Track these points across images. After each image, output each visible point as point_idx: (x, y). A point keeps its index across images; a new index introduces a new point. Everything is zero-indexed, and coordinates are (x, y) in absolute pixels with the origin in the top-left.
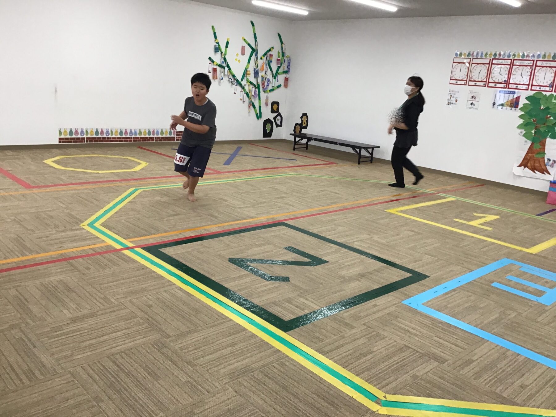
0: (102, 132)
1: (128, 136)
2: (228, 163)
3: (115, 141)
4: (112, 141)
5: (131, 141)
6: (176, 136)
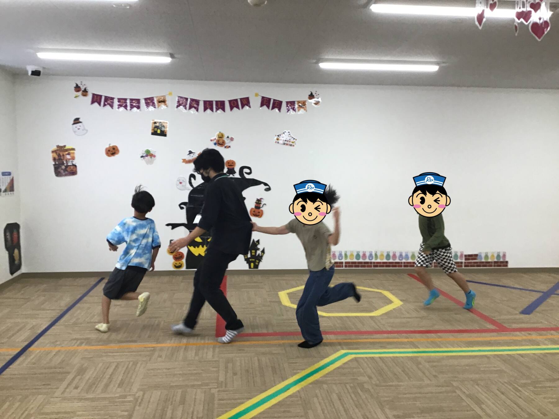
0: (364, 255)
1: (397, 260)
2: (528, 310)
3: (380, 266)
4: (377, 266)
5: (401, 266)
6: (464, 261)
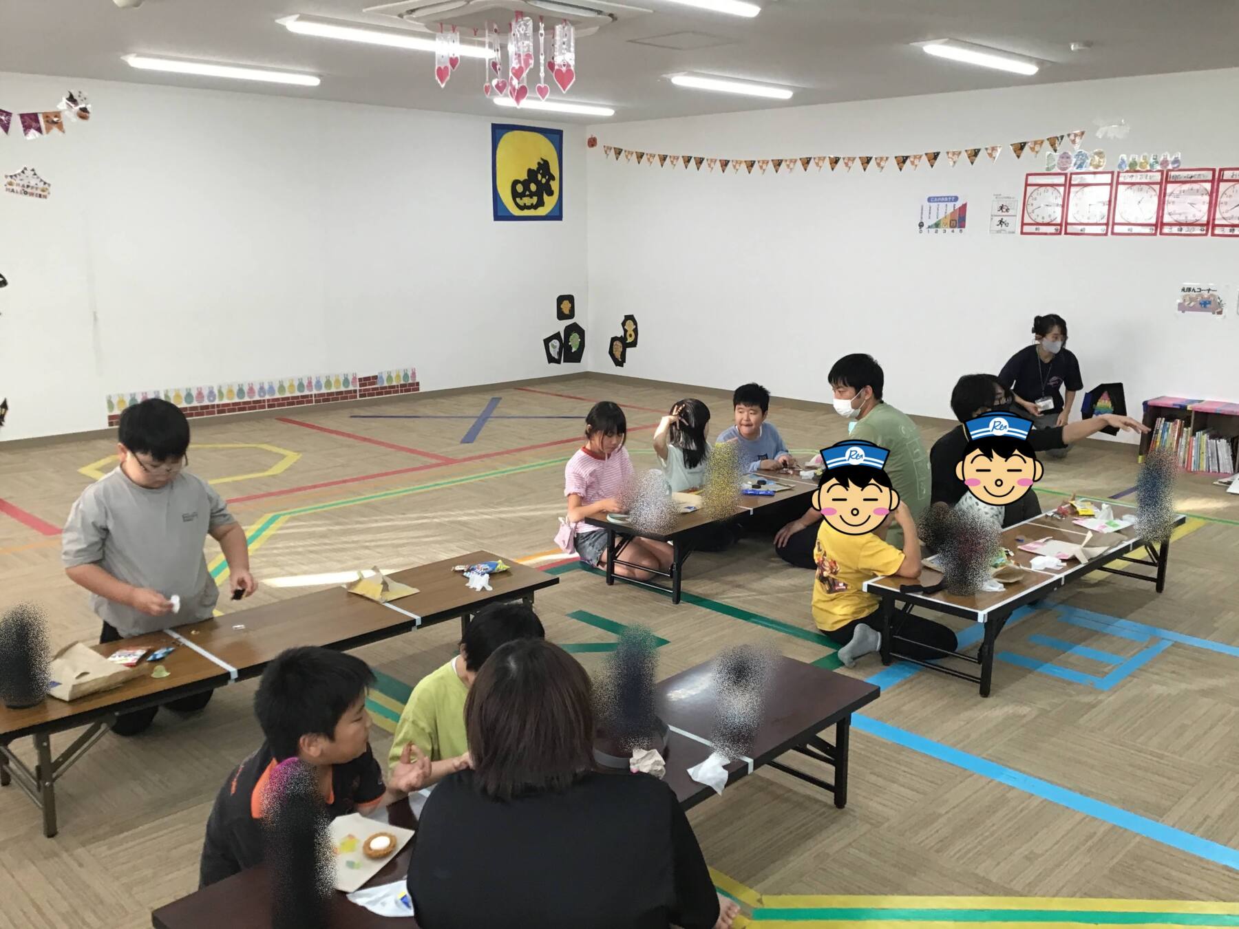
0: (200, 395)
1: (257, 398)
2: (469, 438)
3: (230, 411)
4: (223, 411)
5: (263, 407)
6: (358, 388)
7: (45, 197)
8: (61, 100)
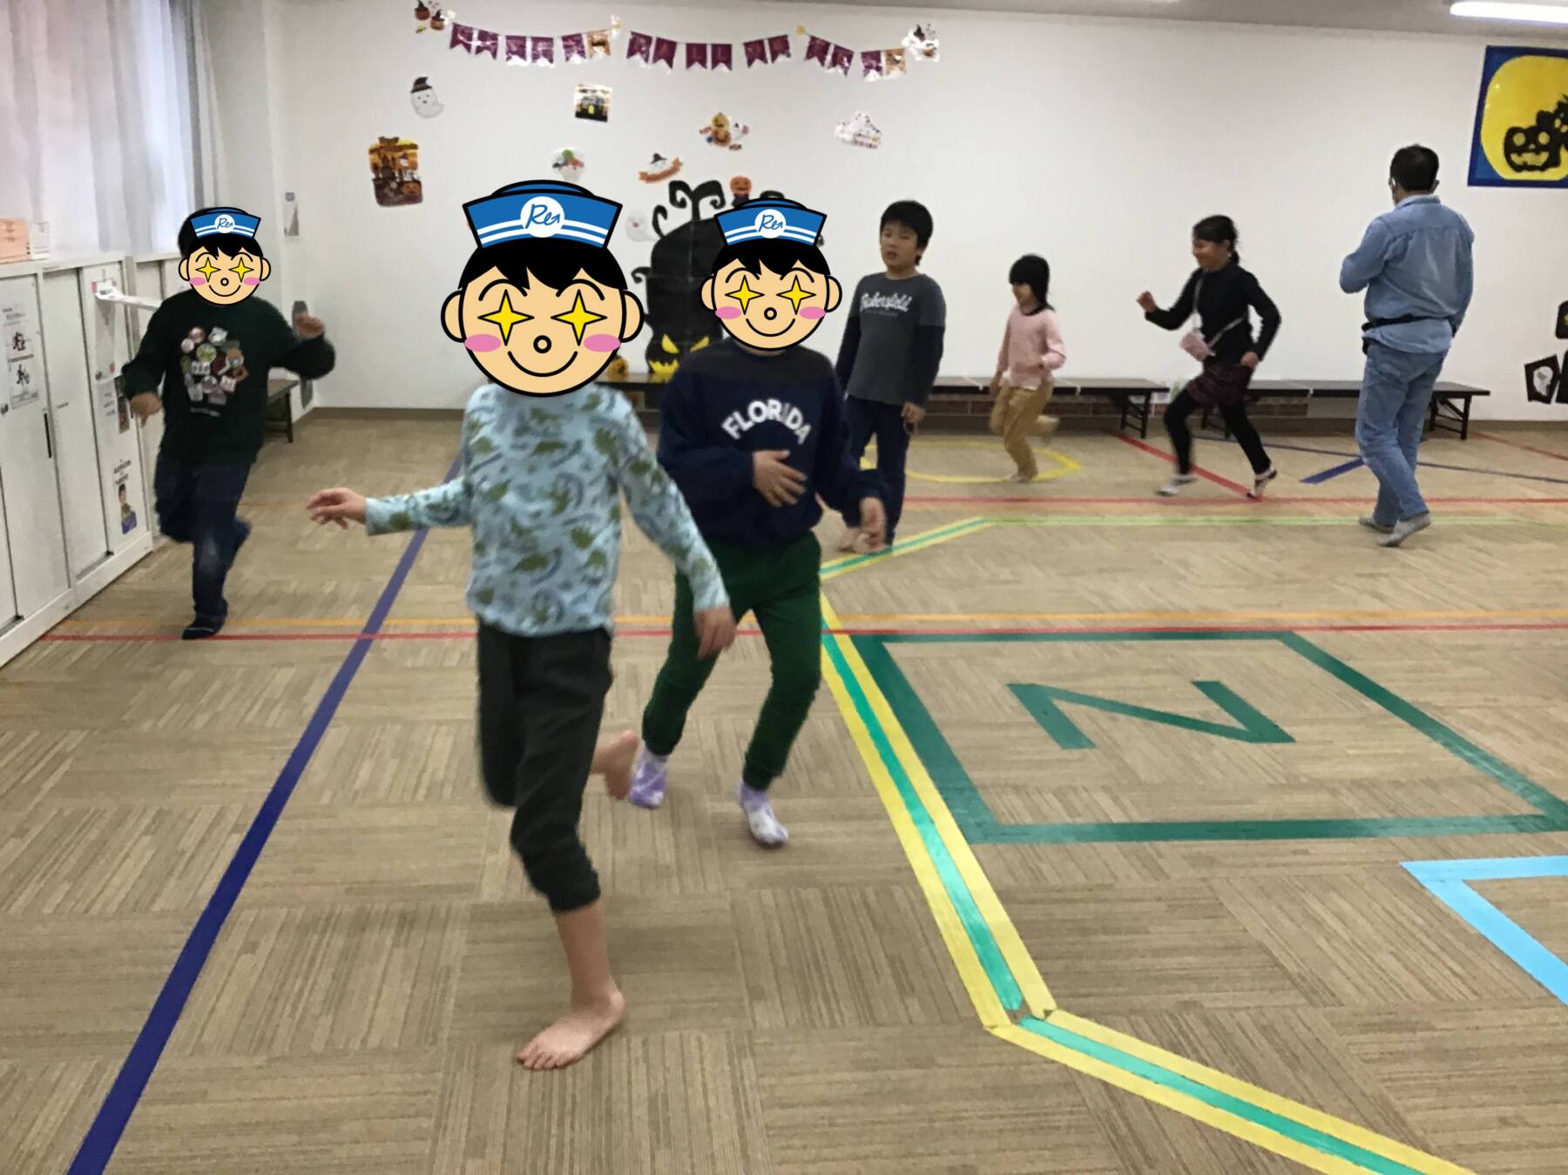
2: (1321, 477)
7: (875, 147)
8: (906, 35)
